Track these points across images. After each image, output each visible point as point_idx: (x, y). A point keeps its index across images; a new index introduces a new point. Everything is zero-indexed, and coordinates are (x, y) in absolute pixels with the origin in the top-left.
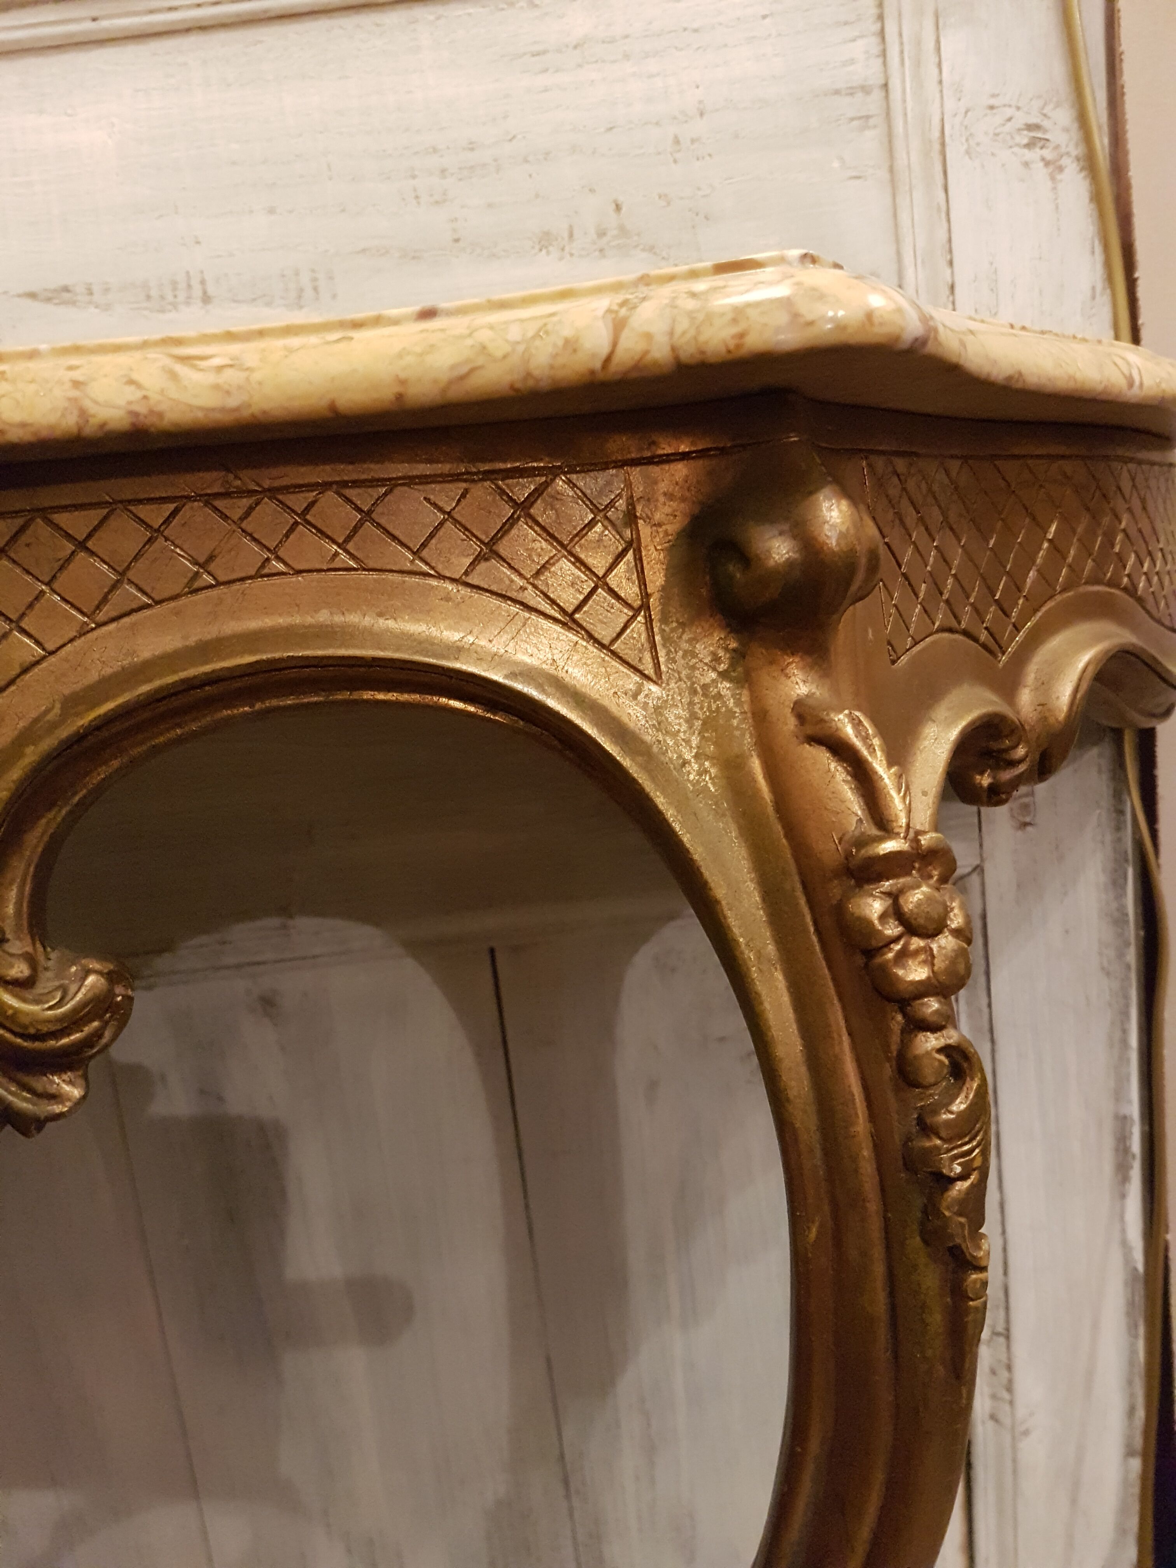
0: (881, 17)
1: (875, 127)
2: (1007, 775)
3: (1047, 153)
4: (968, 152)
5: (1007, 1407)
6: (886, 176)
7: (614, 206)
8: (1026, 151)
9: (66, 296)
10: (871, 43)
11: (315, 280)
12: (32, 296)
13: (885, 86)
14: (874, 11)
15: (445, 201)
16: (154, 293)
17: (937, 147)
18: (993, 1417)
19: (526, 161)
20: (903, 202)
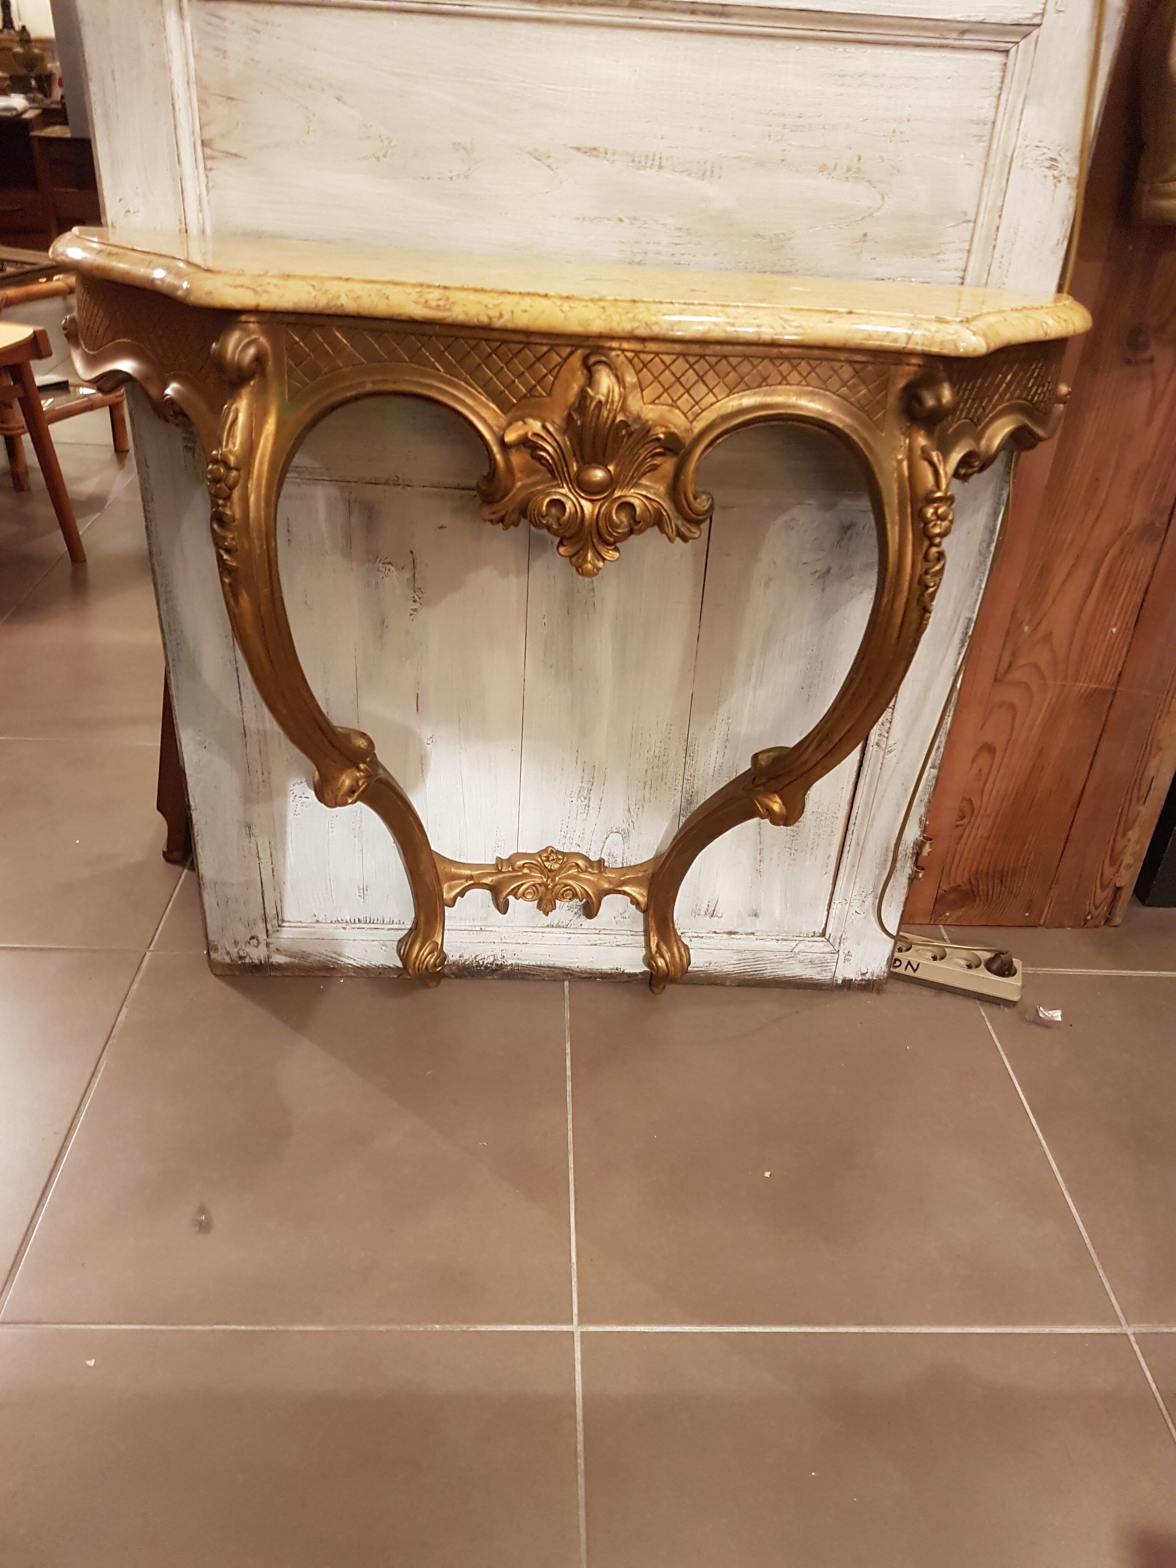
0: (1001, 89)
1: (984, 141)
2: (970, 471)
3: (1056, 173)
4: (1022, 166)
5: (885, 739)
6: (983, 167)
7: (857, 158)
8: (1046, 170)
9: (594, 153)
10: (993, 100)
11: (712, 167)
12: (578, 149)
13: (994, 123)
14: (999, 85)
15: (781, 140)
16: (636, 159)
17: (1009, 160)
18: (877, 744)
19: (824, 128)
20: (987, 180)
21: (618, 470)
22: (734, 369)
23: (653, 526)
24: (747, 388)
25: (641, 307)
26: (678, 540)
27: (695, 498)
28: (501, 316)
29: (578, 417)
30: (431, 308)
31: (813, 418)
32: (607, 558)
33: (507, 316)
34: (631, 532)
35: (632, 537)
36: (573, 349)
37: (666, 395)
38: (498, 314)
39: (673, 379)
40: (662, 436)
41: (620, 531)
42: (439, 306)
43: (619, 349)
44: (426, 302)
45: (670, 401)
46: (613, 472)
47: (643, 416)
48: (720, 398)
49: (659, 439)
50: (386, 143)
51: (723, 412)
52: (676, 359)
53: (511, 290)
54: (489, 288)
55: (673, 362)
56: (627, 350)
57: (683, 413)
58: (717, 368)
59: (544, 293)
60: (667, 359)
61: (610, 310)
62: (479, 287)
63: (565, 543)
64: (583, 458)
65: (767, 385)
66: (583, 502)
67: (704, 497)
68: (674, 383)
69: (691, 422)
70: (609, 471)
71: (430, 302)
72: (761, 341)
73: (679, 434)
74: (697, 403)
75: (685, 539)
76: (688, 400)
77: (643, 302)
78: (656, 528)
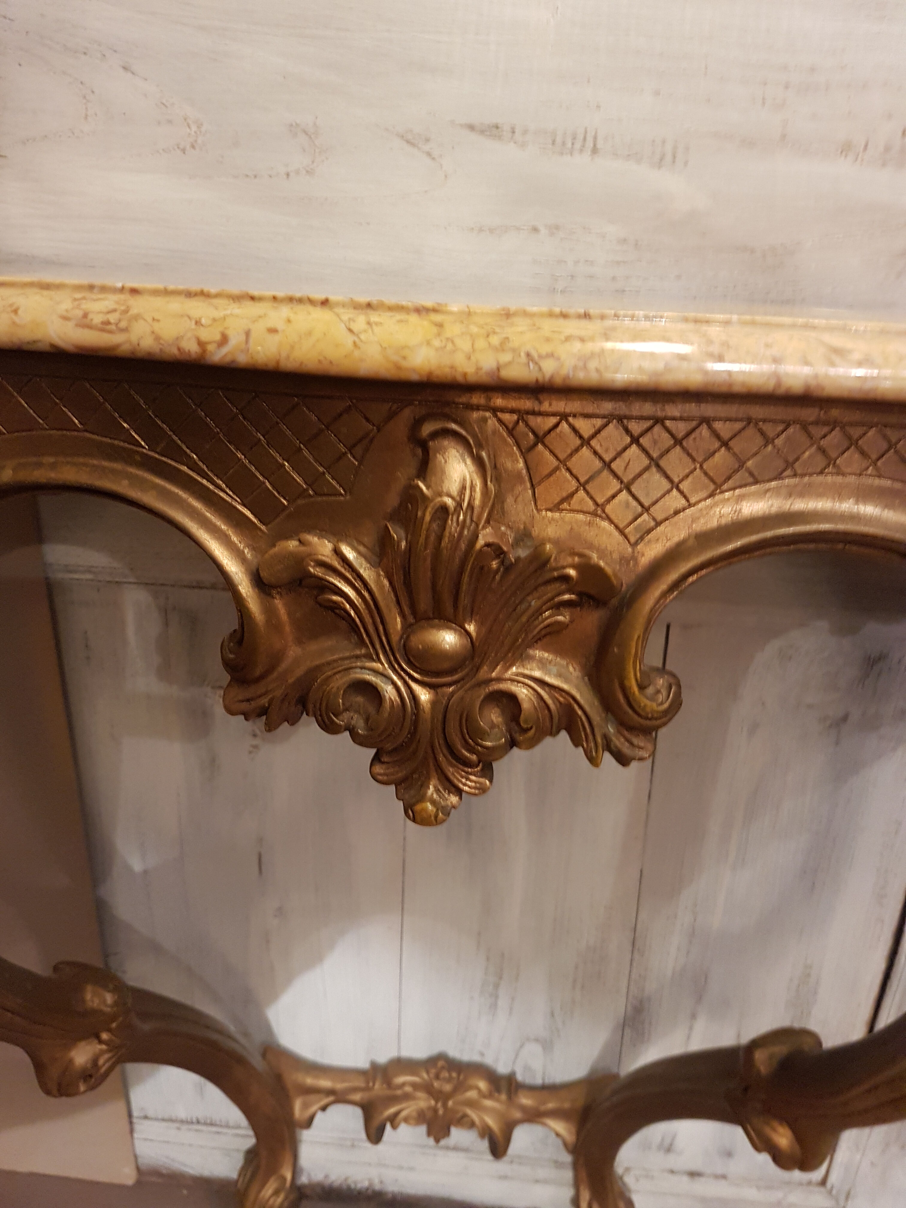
9: (495, 132)
11: (675, 149)
12: (471, 127)
15: (783, 106)
19: (849, 87)
21: (484, 630)
22: (725, 444)
23: (553, 733)
24: (751, 480)
25: (521, 325)
26: (608, 759)
27: (642, 687)
28: (224, 340)
29: (402, 534)
30: (90, 327)
31: (883, 539)
32: (466, 788)
33: (235, 340)
34: (513, 743)
35: (515, 750)
36: (395, 406)
37: (581, 493)
38: (218, 337)
39: (598, 464)
40: (572, 572)
41: (489, 744)
42: (108, 323)
43: (487, 408)
44: (85, 315)
45: (591, 506)
46: (474, 634)
47: (535, 532)
48: (693, 500)
49: (566, 578)
50: (194, 128)
51: (701, 526)
52: (605, 425)
53: (256, 293)
54: (213, 291)
55: (598, 432)
56: (503, 410)
57: (617, 527)
58: (688, 443)
59: (322, 297)
60: (586, 427)
61: (453, 330)
62: (195, 287)
63: (385, 759)
64: (413, 606)
65: (795, 475)
66: (415, 686)
67: (661, 682)
68: (599, 472)
69: (634, 545)
70: (468, 633)
71: (90, 316)
72: (781, 391)
73: (609, 570)
74: (646, 509)
75: (623, 760)
76: (627, 505)
77: (526, 314)
78: (564, 735)
